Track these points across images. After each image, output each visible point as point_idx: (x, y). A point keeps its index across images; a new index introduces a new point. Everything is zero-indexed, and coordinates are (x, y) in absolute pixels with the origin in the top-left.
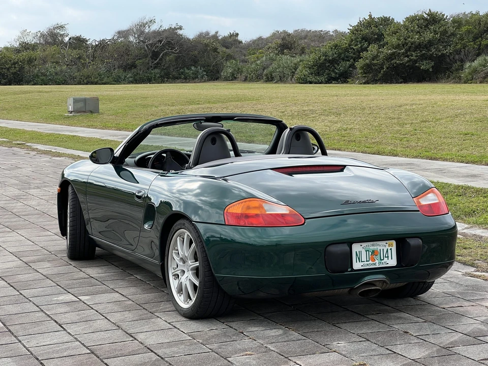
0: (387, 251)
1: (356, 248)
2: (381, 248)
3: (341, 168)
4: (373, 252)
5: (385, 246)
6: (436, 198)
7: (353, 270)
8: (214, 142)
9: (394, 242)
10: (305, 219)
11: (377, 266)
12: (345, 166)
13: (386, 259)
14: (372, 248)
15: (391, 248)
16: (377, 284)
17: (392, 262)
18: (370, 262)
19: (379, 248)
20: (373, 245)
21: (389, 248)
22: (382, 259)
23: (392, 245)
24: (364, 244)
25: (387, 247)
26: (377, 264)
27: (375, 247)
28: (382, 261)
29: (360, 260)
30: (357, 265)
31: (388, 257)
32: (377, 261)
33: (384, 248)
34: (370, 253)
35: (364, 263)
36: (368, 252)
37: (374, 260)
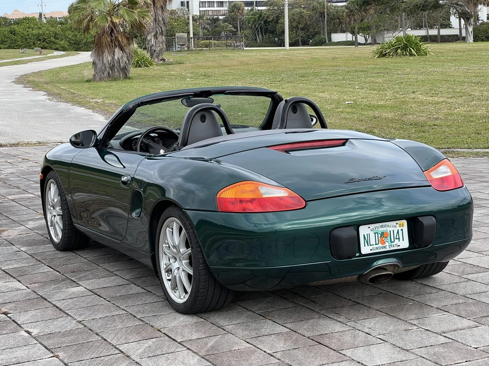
0: (398, 232)
1: (364, 230)
2: (391, 229)
3: (343, 142)
4: (382, 234)
5: (396, 227)
6: (449, 170)
7: (361, 255)
8: (203, 119)
9: (405, 222)
10: (305, 201)
11: (388, 249)
12: (347, 140)
13: (397, 241)
14: (381, 230)
15: (401, 228)
16: (388, 268)
17: (404, 243)
18: (380, 245)
19: (389, 229)
20: (382, 227)
21: (400, 229)
22: (393, 240)
23: (403, 225)
24: (373, 226)
25: (398, 228)
26: (388, 247)
27: (385, 229)
28: (393, 243)
29: (368, 243)
30: (365, 250)
31: (399, 239)
32: (387, 244)
33: (394, 229)
34: (379, 235)
35: (372, 246)
36: (376, 234)
37: (383, 243)
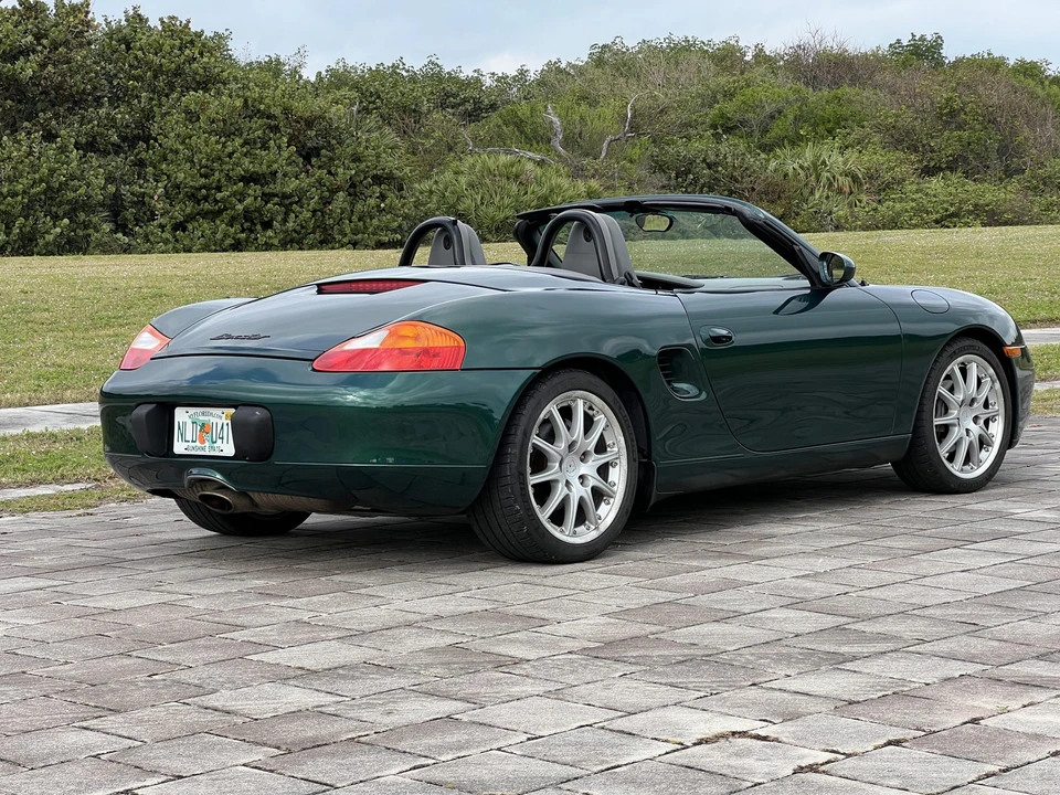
0: (222, 428)
2: (215, 421)
5: (221, 418)
11: (207, 453)
13: (219, 441)
14: (202, 419)
15: (228, 421)
17: (228, 449)
18: (198, 444)
19: (211, 420)
20: (203, 414)
21: (225, 422)
22: (214, 440)
23: (230, 416)
24: (192, 410)
25: (223, 420)
26: (207, 449)
27: (207, 418)
28: (215, 445)
29: (183, 437)
30: (179, 448)
31: (222, 438)
32: (207, 444)
33: (219, 421)
34: (199, 428)
35: (188, 444)
37: (203, 442)
